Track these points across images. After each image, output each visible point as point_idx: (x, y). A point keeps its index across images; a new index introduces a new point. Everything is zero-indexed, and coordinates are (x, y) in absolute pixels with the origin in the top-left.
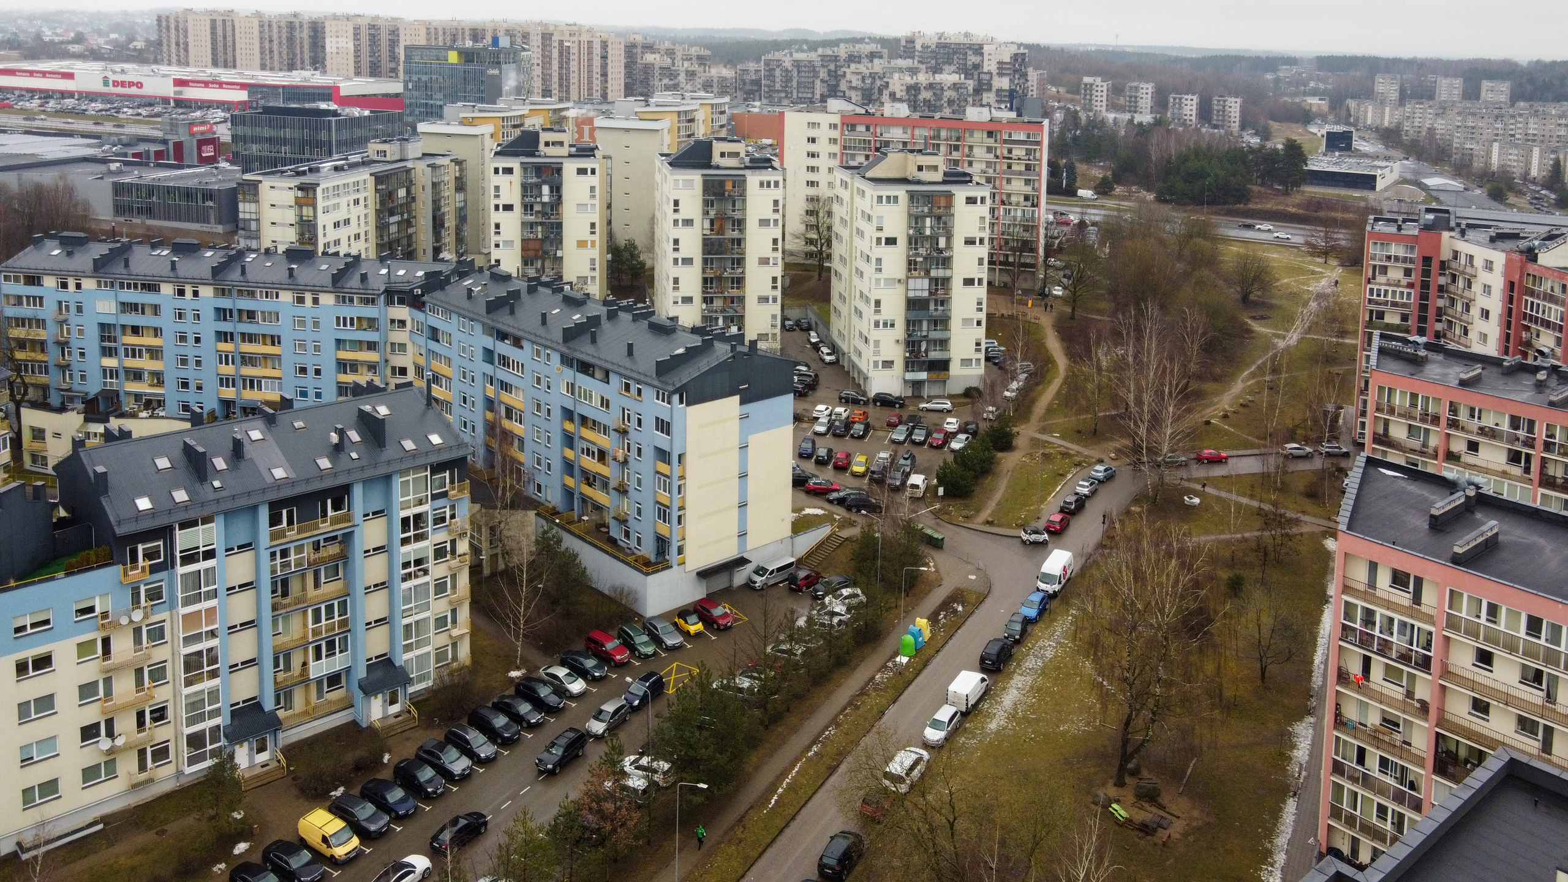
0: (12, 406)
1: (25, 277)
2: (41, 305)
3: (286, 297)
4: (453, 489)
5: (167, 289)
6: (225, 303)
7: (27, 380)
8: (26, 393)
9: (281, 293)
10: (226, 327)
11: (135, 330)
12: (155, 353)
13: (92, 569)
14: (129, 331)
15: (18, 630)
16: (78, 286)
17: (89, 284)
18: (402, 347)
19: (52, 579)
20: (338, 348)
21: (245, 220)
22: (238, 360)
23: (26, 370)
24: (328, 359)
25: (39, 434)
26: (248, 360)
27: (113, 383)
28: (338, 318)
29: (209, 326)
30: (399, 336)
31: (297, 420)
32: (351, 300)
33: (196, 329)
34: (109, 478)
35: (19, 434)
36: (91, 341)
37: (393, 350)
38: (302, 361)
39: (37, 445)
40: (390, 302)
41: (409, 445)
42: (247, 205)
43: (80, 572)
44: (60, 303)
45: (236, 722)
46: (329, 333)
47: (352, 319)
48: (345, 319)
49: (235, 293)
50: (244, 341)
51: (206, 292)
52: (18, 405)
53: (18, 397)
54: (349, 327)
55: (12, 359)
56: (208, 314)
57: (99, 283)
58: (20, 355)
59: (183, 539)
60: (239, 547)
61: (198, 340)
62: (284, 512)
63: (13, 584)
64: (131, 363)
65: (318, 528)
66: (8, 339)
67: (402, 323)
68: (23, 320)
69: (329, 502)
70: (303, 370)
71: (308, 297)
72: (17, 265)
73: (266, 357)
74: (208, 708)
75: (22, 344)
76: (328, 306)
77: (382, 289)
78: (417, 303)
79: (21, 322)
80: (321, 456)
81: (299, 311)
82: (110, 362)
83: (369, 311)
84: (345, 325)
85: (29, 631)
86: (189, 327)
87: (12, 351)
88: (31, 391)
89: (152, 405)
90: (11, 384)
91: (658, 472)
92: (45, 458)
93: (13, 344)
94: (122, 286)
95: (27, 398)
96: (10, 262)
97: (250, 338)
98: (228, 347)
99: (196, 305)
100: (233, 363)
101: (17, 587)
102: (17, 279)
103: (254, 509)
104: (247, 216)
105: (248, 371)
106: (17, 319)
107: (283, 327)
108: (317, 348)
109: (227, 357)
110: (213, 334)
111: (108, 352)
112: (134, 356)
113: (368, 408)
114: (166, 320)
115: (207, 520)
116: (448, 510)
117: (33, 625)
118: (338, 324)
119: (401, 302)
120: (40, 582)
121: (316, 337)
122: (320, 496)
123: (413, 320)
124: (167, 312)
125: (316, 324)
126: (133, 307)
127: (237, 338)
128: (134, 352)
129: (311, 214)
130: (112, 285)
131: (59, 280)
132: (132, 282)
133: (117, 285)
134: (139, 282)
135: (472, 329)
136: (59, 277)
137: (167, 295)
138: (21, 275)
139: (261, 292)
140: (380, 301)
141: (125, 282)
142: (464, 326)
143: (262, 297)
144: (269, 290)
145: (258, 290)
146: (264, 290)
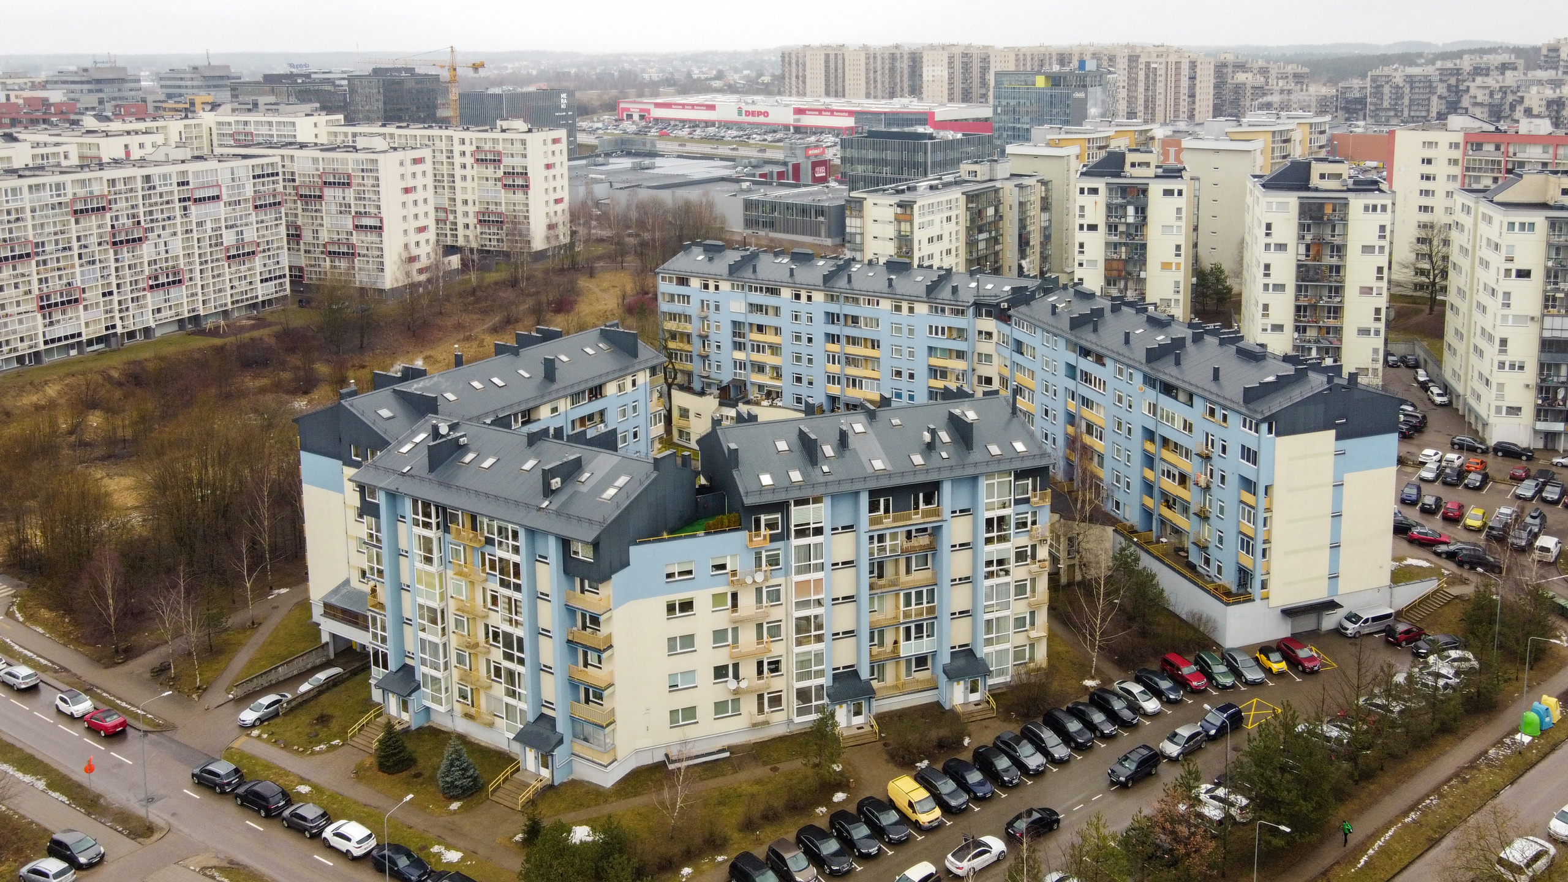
0: (665, 388)
1: (677, 278)
2: (688, 303)
3: (886, 305)
4: (1035, 496)
5: (787, 294)
6: (834, 308)
7: (677, 367)
8: (675, 378)
9: (881, 301)
10: (834, 329)
11: (760, 328)
12: (775, 349)
13: (724, 531)
14: (755, 329)
15: (669, 576)
16: (717, 287)
17: (725, 286)
18: (989, 357)
19: (695, 536)
20: (930, 355)
21: (851, 234)
22: (843, 360)
23: (676, 358)
24: (921, 364)
25: (684, 413)
26: (851, 361)
27: (742, 374)
28: (931, 327)
29: (819, 328)
30: (985, 347)
31: (895, 417)
32: (943, 310)
33: (810, 330)
34: (740, 454)
35: (670, 411)
36: (725, 336)
37: (980, 360)
38: (898, 365)
39: (683, 423)
40: (978, 314)
41: (995, 450)
42: (853, 220)
43: (716, 533)
44: (703, 301)
45: (837, 685)
46: (922, 340)
47: (943, 329)
48: (937, 328)
49: (842, 299)
50: (848, 343)
51: (818, 297)
52: (670, 386)
53: (670, 381)
54: (940, 336)
55: (666, 348)
56: (819, 318)
58: (672, 345)
59: (798, 515)
60: (843, 528)
61: (810, 340)
62: (882, 500)
63: (665, 536)
64: (757, 357)
65: (910, 519)
66: (663, 330)
67: (989, 335)
68: (675, 315)
69: (921, 495)
70: (898, 373)
71: (905, 306)
72: (671, 268)
73: (867, 359)
74: (814, 668)
75: (673, 336)
76: (923, 315)
77: (972, 301)
78: (1003, 316)
79: (673, 316)
80: (915, 452)
81: (896, 318)
82: (740, 356)
83: (959, 322)
84: (937, 334)
85: (677, 578)
86: (803, 328)
87: (666, 341)
88: (679, 375)
89: (772, 395)
90: (665, 368)
91: (1242, 502)
92: (688, 434)
93: (667, 335)
94: (750, 289)
95: (676, 382)
96: (666, 265)
97: (853, 341)
98: (834, 348)
99: (809, 308)
100: (839, 363)
101: (669, 539)
102: (671, 280)
103: (856, 494)
104: (853, 230)
105: (852, 371)
106: (670, 314)
107: (882, 333)
108: (911, 354)
109: (834, 357)
110: (823, 335)
111: (739, 346)
112: (758, 351)
113: (957, 412)
114: (784, 321)
115: (817, 500)
116: (1029, 515)
117: (681, 573)
118: (931, 333)
119: (989, 314)
120: (685, 537)
121: (910, 343)
122: (914, 488)
123: (999, 332)
124: (786, 313)
125: (911, 331)
126: (759, 308)
127: (843, 340)
128: (759, 348)
129: (908, 229)
130: (742, 287)
131: (702, 282)
132: (758, 286)
133: (746, 288)
134: (764, 286)
135: (1056, 344)
136: (702, 279)
137: (786, 299)
138: (674, 277)
139: (864, 299)
140: (970, 312)
141: (753, 285)
142: (1048, 340)
143: (864, 304)
144: (871, 298)
145: (862, 298)
146: (867, 297)
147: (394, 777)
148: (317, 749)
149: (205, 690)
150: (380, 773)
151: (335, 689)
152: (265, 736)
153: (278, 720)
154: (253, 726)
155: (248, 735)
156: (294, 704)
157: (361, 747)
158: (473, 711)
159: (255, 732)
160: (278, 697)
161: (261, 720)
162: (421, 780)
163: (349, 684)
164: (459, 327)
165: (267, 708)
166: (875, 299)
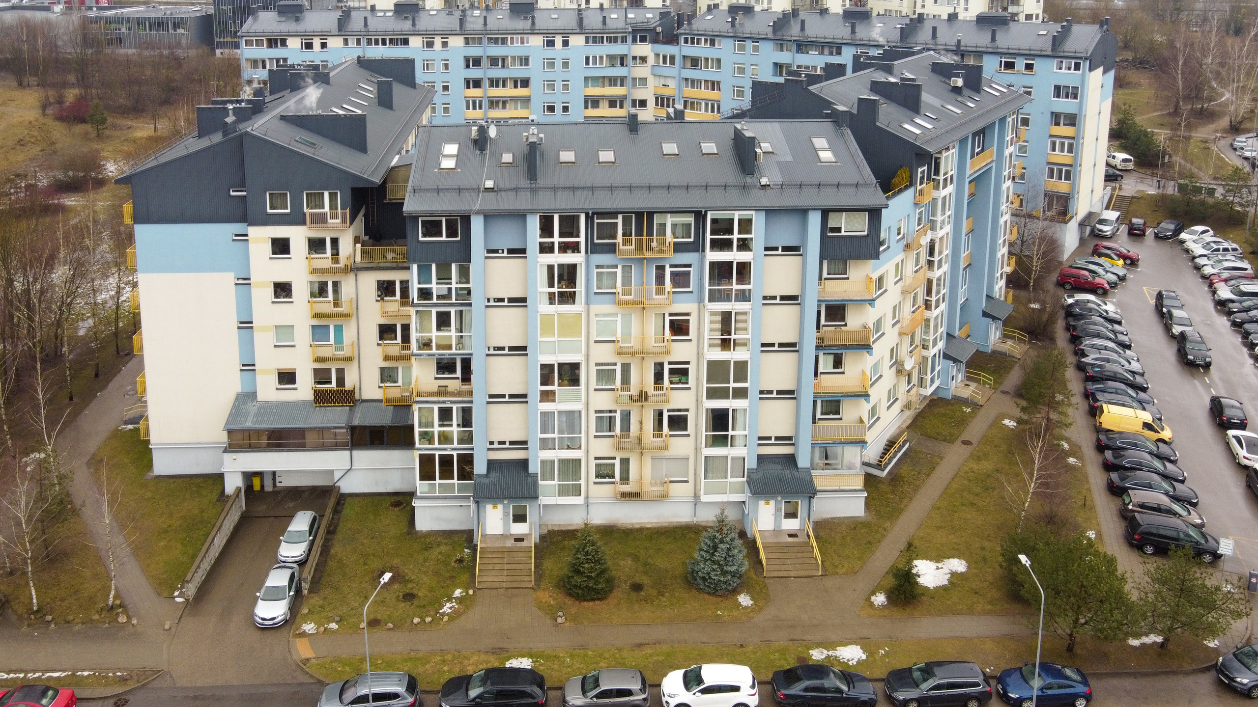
1: (268, 40)
3: (536, 41)
5: (416, 42)
6: (475, 51)
9: (532, 38)
10: (474, 73)
16: (324, 45)
17: (335, 43)
18: (643, 81)
20: (586, 86)
22: (485, 104)
24: (576, 96)
26: (496, 103)
28: (587, 58)
29: (458, 73)
30: (641, 71)
32: (601, 39)
33: (445, 77)
37: (634, 85)
38: (550, 99)
40: (634, 41)
46: (578, 71)
47: (601, 58)
48: (594, 57)
49: (485, 41)
50: (492, 85)
51: (456, 42)
54: (598, 65)
56: (457, 63)
57: (346, 42)
61: (446, 88)
67: (644, 59)
70: (551, 109)
71: (558, 40)
73: (515, 99)
76: (578, 47)
77: (628, 29)
78: (654, 37)
81: (549, 53)
83: (618, 49)
84: (594, 63)
86: (438, 76)
94: (369, 42)
97: (498, 83)
98: (474, 92)
99: (446, 55)
100: (481, 108)
102: (259, 43)
107: (535, 71)
108: (566, 87)
109: (474, 103)
110: (462, 81)
118: (587, 63)
119: (643, 39)
121: (566, 76)
123: (657, 55)
124: (417, 63)
125: (566, 65)
127: (486, 83)
130: (358, 42)
131: (304, 41)
132: (380, 38)
133: (364, 42)
134: (387, 38)
135: (756, 49)
136: (303, 38)
137: (416, 48)
138: (264, 39)
139: (512, 39)
140: (629, 39)
141: (373, 38)
142: (742, 48)
143: (512, 43)
144: (520, 36)
145: (509, 37)
146: (515, 36)
166: (525, 36)
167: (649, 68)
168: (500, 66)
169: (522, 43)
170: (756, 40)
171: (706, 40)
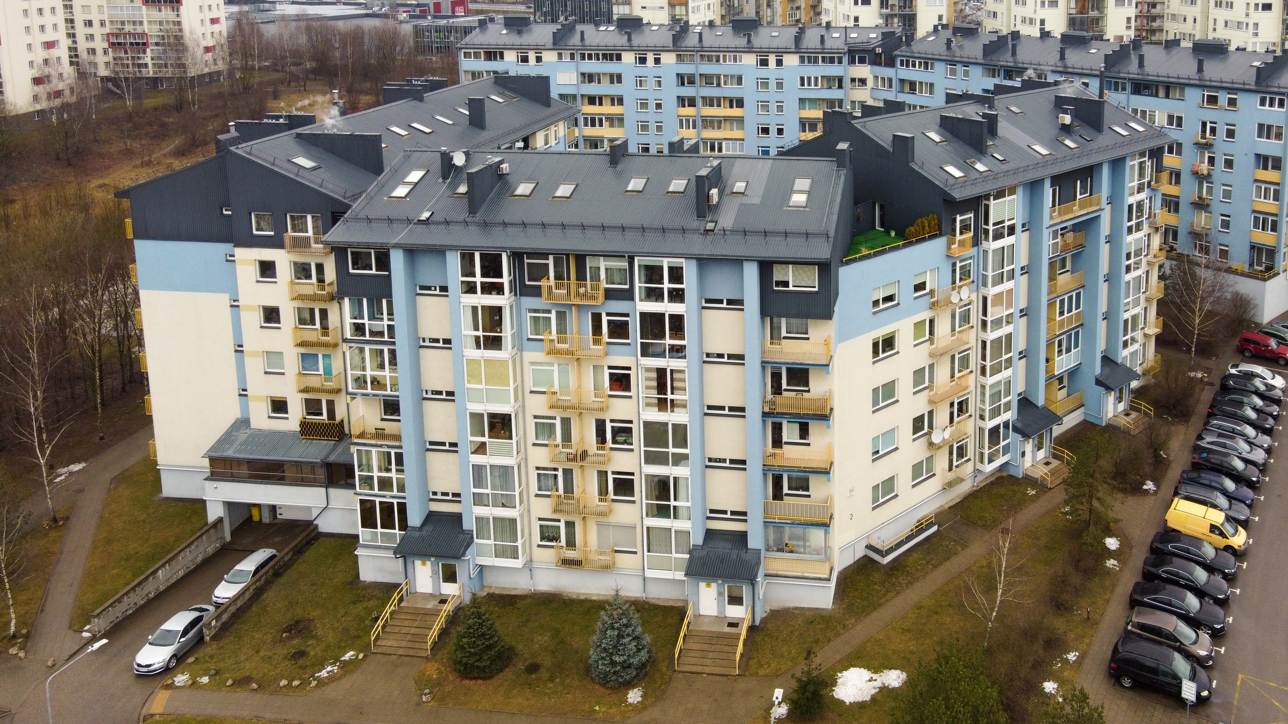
1: (485, 52)
3: (750, 60)
5: (628, 58)
6: (687, 69)
9: (745, 56)
10: (688, 91)
11: (592, 100)
12: (616, 121)
14: (586, 101)
16: (539, 59)
17: (550, 57)
20: (801, 108)
22: (699, 123)
24: (791, 118)
26: (709, 122)
28: (802, 79)
29: (671, 91)
30: (858, 94)
32: (816, 59)
33: (658, 95)
38: (764, 120)
40: (852, 62)
46: (792, 92)
47: (816, 79)
48: (809, 78)
49: (697, 58)
50: (704, 104)
51: (669, 59)
54: (813, 86)
56: (670, 81)
57: (560, 55)
61: (659, 106)
64: (590, 132)
67: (863, 82)
70: (766, 131)
71: (772, 59)
72: (476, 42)
73: (727, 119)
74: (1003, 401)
76: (791, 67)
77: (846, 50)
78: (876, 60)
81: (763, 72)
83: (834, 70)
84: (809, 85)
86: (650, 93)
91: (1257, 181)
94: (583, 57)
97: (710, 102)
98: (688, 111)
99: (658, 71)
100: (694, 127)
102: (477, 55)
105: (709, 134)
107: (748, 91)
108: (780, 109)
109: (688, 122)
110: (676, 98)
112: (593, 125)
114: (625, 89)
118: (803, 84)
119: (862, 61)
121: (780, 97)
123: (876, 77)
124: (628, 79)
125: (780, 85)
126: (589, 78)
127: (699, 102)
128: (593, 121)
129: (684, 12)
130: (572, 57)
131: (519, 54)
132: (593, 52)
133: (578, 57)
134: (601, 53)
135: (966, 74)
136: (519, 51)
137: (629, 64)
138: (482, 51)
139: (724, 56)
140: (845, 59)
141: (586, 53)
142: (953, 72)
143: (725, 61)
144: (732, 54)
145: (721, 55)
146: (727, 54)
147: (497, 681)
148: (324, 674)
149: (27, 636)
150: (467, 682)
151: (282, 580)
152: (205, 680)
153: (209, 650)
154: (167, 670)
155: (171, 687)
156: (225, 617)
157: (401, 652)
158: (571, 554)
159: (181, 679)
160: (194, 615)
161: (179, 658)
162: (544, 674)
163: (300, 567)
164: (129, 154)
165: (183, 635)
166: (738, 54)
167: (869, 91)
168: (715, 85)
169: (735, 60)
170: (966, 64)
171: (920, 63)
